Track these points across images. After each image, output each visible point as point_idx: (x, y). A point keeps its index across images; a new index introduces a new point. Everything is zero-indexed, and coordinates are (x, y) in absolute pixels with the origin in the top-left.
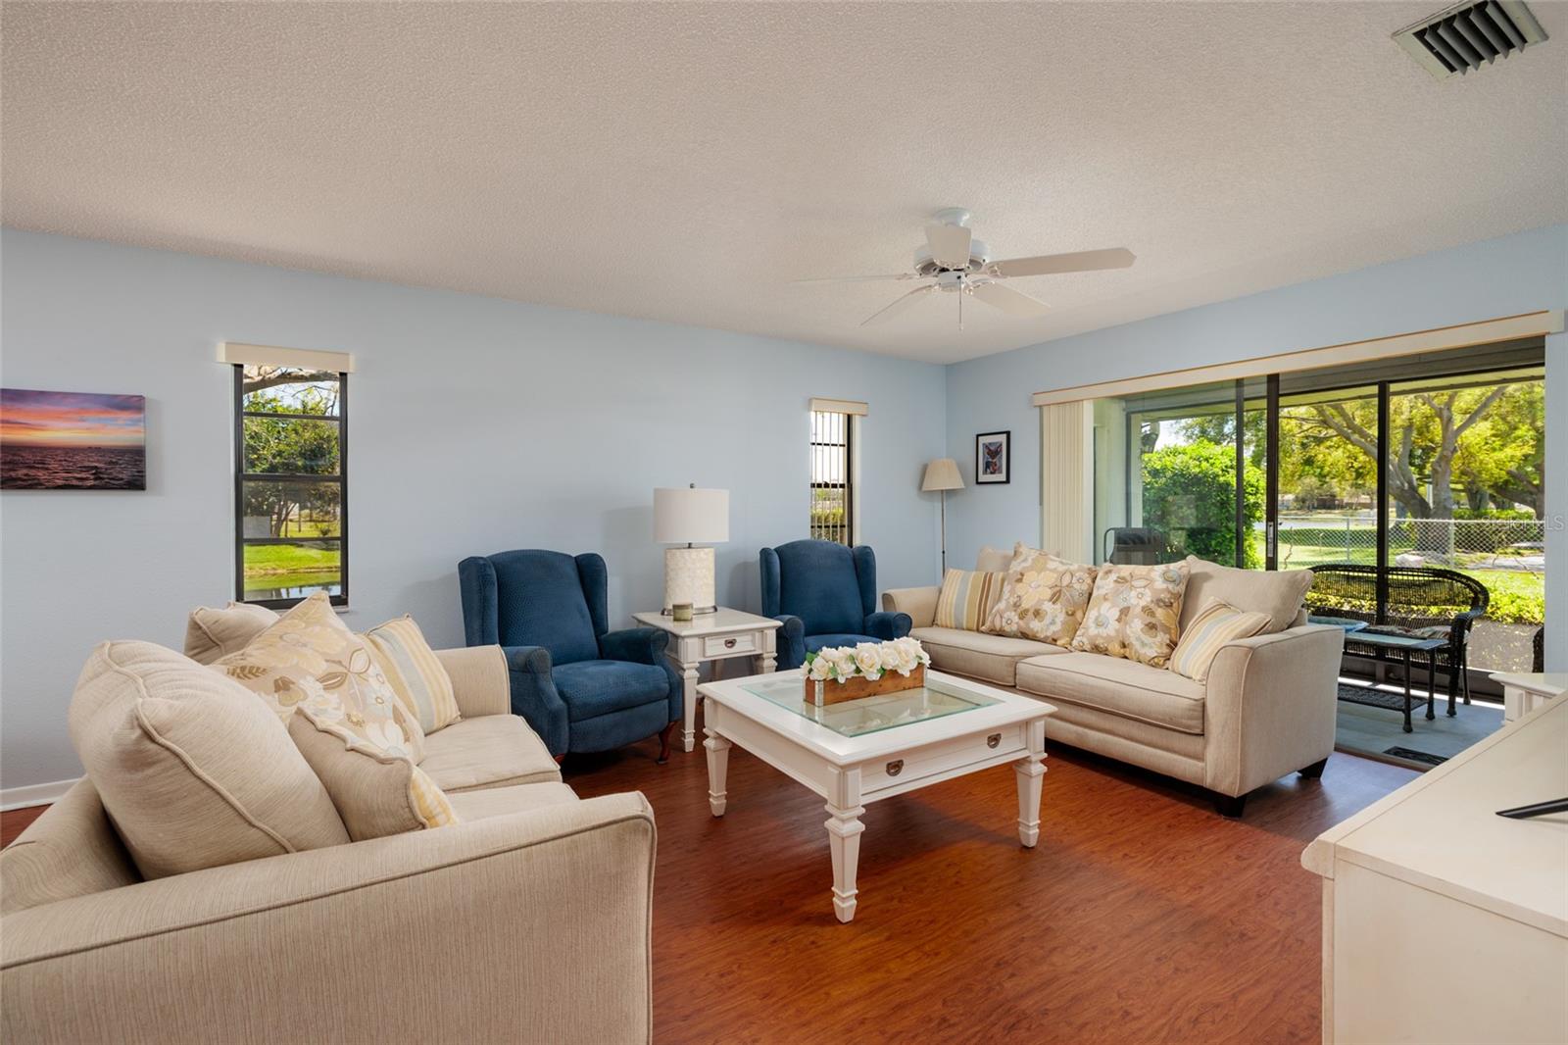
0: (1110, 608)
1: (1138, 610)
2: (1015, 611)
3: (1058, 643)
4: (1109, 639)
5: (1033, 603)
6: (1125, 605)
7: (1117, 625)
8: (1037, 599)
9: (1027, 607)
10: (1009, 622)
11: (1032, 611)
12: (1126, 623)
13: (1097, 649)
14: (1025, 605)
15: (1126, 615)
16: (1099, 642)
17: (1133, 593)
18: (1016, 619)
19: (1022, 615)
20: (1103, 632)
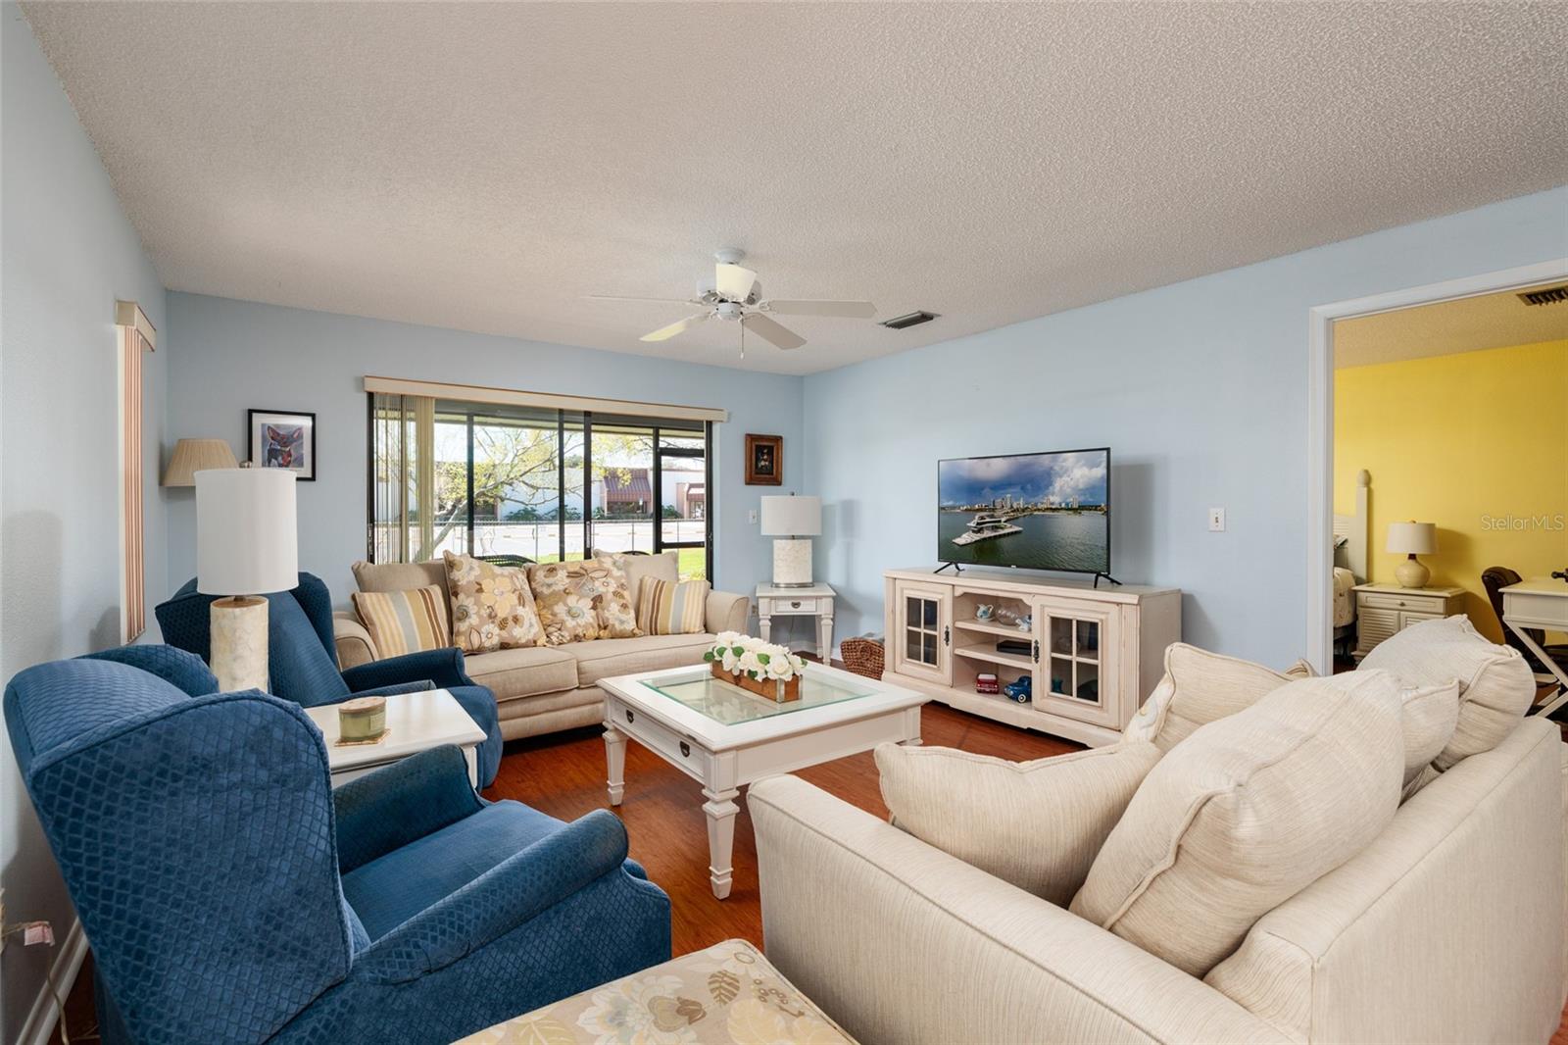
0: (578, 600)
1: (610, 596)
2: (493, 622)
3: (539, 643)
4: (586, 627)
5: (508, 611)
6: (595, 594)
7: (593, 612)
8: (509, 607)
9: (504, 616)
10: (489, 635)
11: (510, 618)
12: (603, 609)
13: (577, 638)
14: (501, 615)
15: (601, 602)
16: (580, 631)
17: (597, 583)
18: (496, 631)
19: (503, 625)
20: (581, 621)
